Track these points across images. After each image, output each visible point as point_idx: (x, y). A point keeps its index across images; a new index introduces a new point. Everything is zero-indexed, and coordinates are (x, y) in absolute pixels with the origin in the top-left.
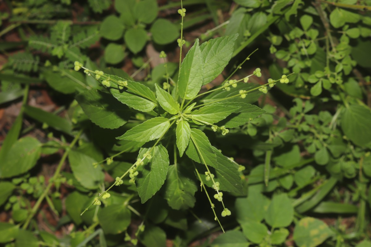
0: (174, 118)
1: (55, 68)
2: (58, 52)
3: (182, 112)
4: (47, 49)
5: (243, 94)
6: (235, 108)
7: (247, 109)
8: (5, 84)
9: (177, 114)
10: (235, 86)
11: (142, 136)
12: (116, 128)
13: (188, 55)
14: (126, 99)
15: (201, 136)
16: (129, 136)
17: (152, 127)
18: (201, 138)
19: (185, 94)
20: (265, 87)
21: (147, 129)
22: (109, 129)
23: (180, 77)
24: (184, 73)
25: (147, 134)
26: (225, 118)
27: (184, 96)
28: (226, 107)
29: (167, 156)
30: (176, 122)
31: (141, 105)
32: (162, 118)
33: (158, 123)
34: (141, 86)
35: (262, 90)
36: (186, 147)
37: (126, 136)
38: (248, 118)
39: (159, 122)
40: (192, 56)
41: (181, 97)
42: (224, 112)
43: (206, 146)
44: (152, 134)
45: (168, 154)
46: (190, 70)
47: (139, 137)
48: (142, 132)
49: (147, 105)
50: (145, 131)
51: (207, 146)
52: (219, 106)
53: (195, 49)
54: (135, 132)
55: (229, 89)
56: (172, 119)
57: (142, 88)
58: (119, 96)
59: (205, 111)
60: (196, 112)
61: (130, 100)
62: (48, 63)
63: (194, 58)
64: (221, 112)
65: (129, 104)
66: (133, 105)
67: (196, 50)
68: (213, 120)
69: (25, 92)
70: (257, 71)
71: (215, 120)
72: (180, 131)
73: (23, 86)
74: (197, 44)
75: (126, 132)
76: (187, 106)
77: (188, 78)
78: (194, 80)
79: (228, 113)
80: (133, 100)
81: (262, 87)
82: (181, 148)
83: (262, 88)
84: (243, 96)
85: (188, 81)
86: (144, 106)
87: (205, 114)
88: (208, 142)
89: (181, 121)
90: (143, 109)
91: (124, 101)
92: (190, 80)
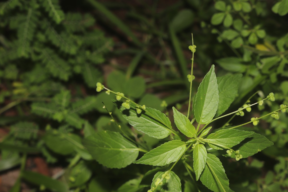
0: (191, 141)
1: (55, 132)
2: (58, 117)
3: (198, 136)
4: (48, 115)
5: (255, 121)
6: (248, 134)
7: (256, 139)
8: (5, 153)
9: (193, 138)
10: (249, 110)
11: (159, 159)
12: (123, 167)
13: (205, 80)
14: (142, 127)
15: (215, 162)
16: (146, 160)
17: (168, 151)
18: (215, 163)
19: (200, 119)
20: (277, 113)
21: (164, 153)
22: (117, 169)
23: (197, 100)
24: (200, 98)
25: (163, 158)
26: (239, 143)
27: (199, 122)
28: (240, 131)
29: (179, 185)
30: (192, 146)
31: (156, 132)
32: (178, 141)
33: (174, 146)
34: (156, 112)
35: (275, 116)
36: (202, 171)
37: (143, 160)
38: (257, 149)
39: (176, 146)
40: (208, 82)
41: (197, 121)
42: (238, 137)
43: (219, 172)
44: (169, 157)
45: (180, 183)
46: (205, 95)
47: (156, 161)
48: (159, 156)
49: (162, 132)
50: (162, 155)
51: (221, 173)
52: (233, 131)
53: (210, 74)
54: (151, 156)
55: (243, 114)
56: (189, 142)
57: (158, 114)
58: (135, 123)
59: (221, 134)
60: (211, 137)
61: (145, 127)
62: (48, 127)
63: (210, 83)
64: (235, 137)
65: (144, 131)
66: (149, 132)
67: (211, 76)
68: (227, 144)
69: (23, 161)
70: (271, 95)
71: (230, 144)
72: (197, 154)
73: (21, 155)
74: (213, 69)
75: (143, 155)
76: (203, 130)
77: (204, 103)
78: (209, 105)
79: (242, 138)
80: (149, 127)
81: (275, 112)
82: (198, 171)
83: (274, 114)
84: (255, 123)
85: (203, 106)
86: (159, 133)
87: (220, 138)
88: (222, 168)
89: (197, 145)
90: (158, 136)
91: (140, 129)
92: (205, 105)
